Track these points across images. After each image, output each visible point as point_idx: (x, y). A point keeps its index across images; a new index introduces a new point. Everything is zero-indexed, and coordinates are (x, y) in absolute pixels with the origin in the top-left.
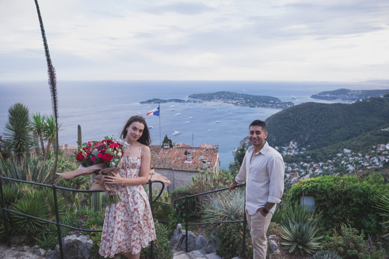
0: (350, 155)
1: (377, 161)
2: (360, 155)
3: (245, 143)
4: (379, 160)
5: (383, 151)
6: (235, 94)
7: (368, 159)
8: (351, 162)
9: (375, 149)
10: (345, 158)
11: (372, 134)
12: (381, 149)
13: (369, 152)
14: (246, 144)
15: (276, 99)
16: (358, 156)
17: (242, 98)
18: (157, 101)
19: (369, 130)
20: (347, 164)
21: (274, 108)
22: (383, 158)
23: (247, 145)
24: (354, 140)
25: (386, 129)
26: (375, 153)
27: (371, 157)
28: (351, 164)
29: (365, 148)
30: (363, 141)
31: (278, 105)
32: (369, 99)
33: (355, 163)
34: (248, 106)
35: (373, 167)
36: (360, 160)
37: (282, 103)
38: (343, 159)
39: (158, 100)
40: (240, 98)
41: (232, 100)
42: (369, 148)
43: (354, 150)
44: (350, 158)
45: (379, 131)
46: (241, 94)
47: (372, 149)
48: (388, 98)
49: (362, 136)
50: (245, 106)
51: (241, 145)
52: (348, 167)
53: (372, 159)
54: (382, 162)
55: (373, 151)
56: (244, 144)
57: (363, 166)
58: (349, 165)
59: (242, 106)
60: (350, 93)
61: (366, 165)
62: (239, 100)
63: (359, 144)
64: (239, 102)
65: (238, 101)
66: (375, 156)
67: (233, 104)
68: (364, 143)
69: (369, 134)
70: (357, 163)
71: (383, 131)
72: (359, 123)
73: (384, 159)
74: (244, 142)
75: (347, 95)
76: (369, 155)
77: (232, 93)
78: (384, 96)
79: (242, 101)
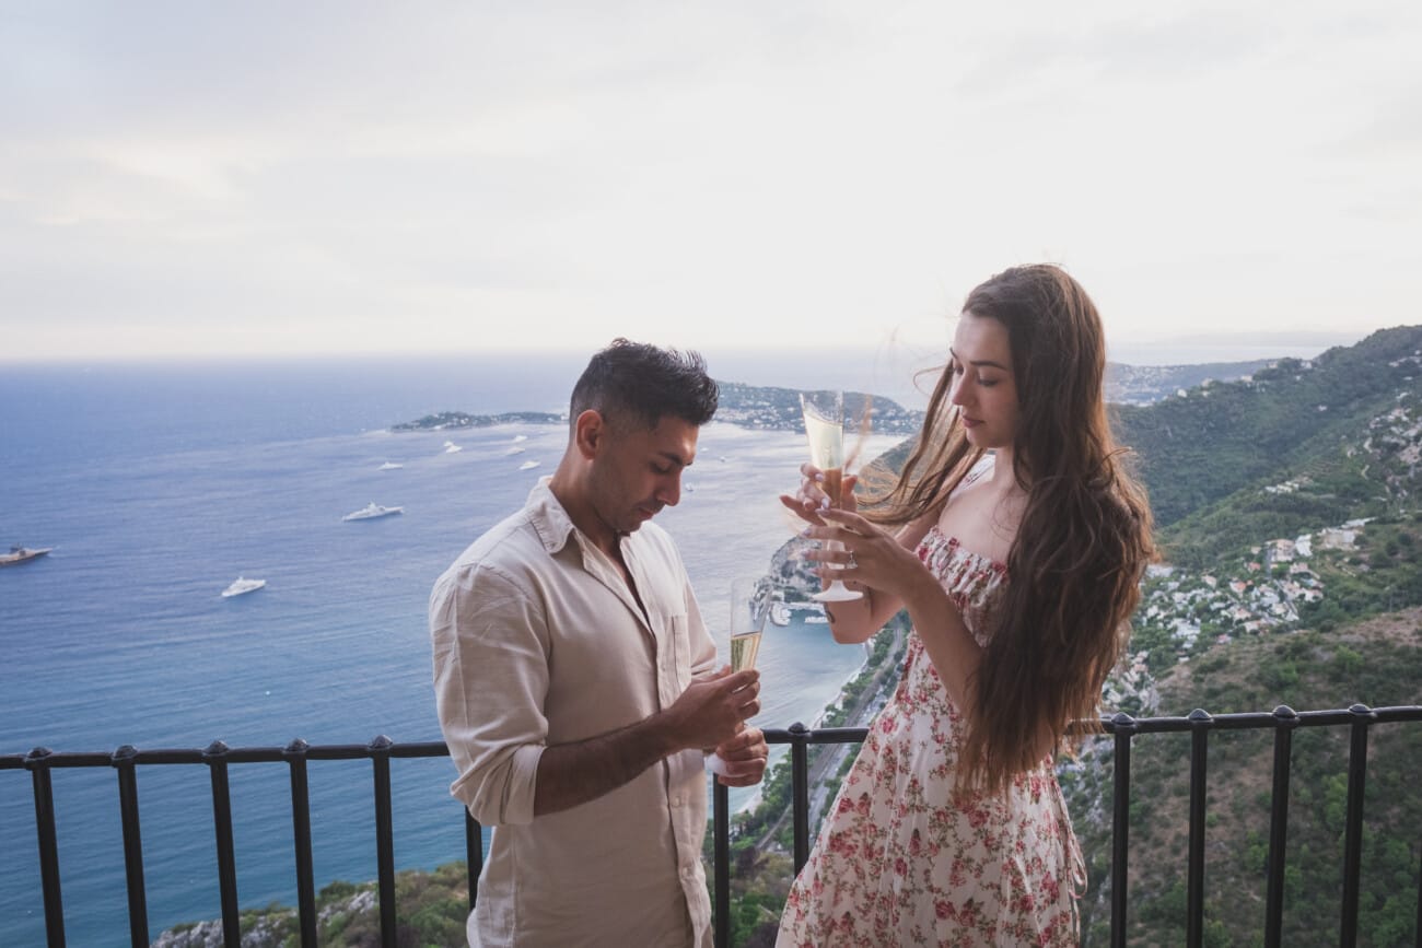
0: (1173, 585)
1: (1277, 599)
2: (1211, 581)
3: (791, 558)
4: (1282, 597)
5: (1291, 563)
6: (739, 388)
7: (1241, 596)
8: (1180, 608)
9: (1260, 559)
10: (1157, 594)
11: (1236, 507)
12: (1282, 558)
13: (1241, 570)
14: (795, 562)
15: (883, 404)
16: (1204, 585)
17: (767, 404)
18: (455, 419)
19: (1224, 492)
20: (1170, 618)
21: (880, 434)
22: (1293, 590)
23: (799, 566)
24: (1178, 531)
25: (1281, 487)
26: (1263, 571)
27: (1250, 589)
28: (1182, 615)
29: (1221, 556)
30: (1209, 532)
31: (896, 423)
32: (1207, 389)
33: (1199, 613)
34: (790, 429)
35: (1263, 621)
36: (1215, 600)
37: (908, 417)
38: (1152, 598)
39: (460, 416)
40: (760, 403)
41: (733, 411)
42: (1236, 557)
43: (1185, 564)
44: (1178, 596)
45: (1261, 493)
46: (762, 389)
47: (1250, 558)
48: (1267, 382)
49: (1204, 515)
50: (779, 428)
51: (777, 566)
52: (1175, 629)
53: (1256, 592)
54: (1294, 602)
55: (1253, 566)
56: (788, 563)
57: (1228, 621)
58: (1177, 622)
59: (769, 429)
60: (1131, 378)
61: (1237, 616)
62: (755, 407)
63: (1196, 543)
64: (759, 418)
65: (753, 411)
66: (1265, 582)
67: (736, 422)
68: (1213, 538)
69: (1225, 508)
70: (1204, 612)
71: (1275, 494)
72: (1183, 472)
73: (1299, 592)
74: (788, 554)
75: (1122, 383)
76: (1243, 579)
77: (732, 385)
78: (1254, 378)
79: (769, 414)
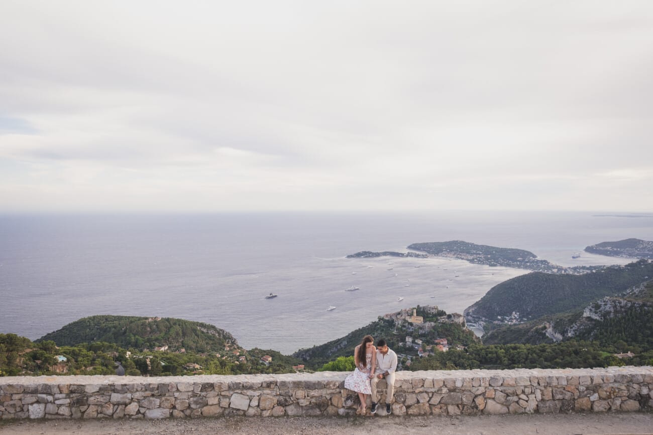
15: (527, 254)
17: (481, 253)
18: (368, 255)
21: (521, 268)
31: (528, 264)
34: (488, 264)
37: (535, 261)
39: (369, 253)
40: (478, 252)
41: (468, 255)
46: (480, 246)
50: (483, 264)
59: (479, 264)
60: (642, 246)
62: (477, 254)
64: (476, 259)
65: (475, 255)
67: (468, 260)
75: (636, 249)
79: (480, 257)
